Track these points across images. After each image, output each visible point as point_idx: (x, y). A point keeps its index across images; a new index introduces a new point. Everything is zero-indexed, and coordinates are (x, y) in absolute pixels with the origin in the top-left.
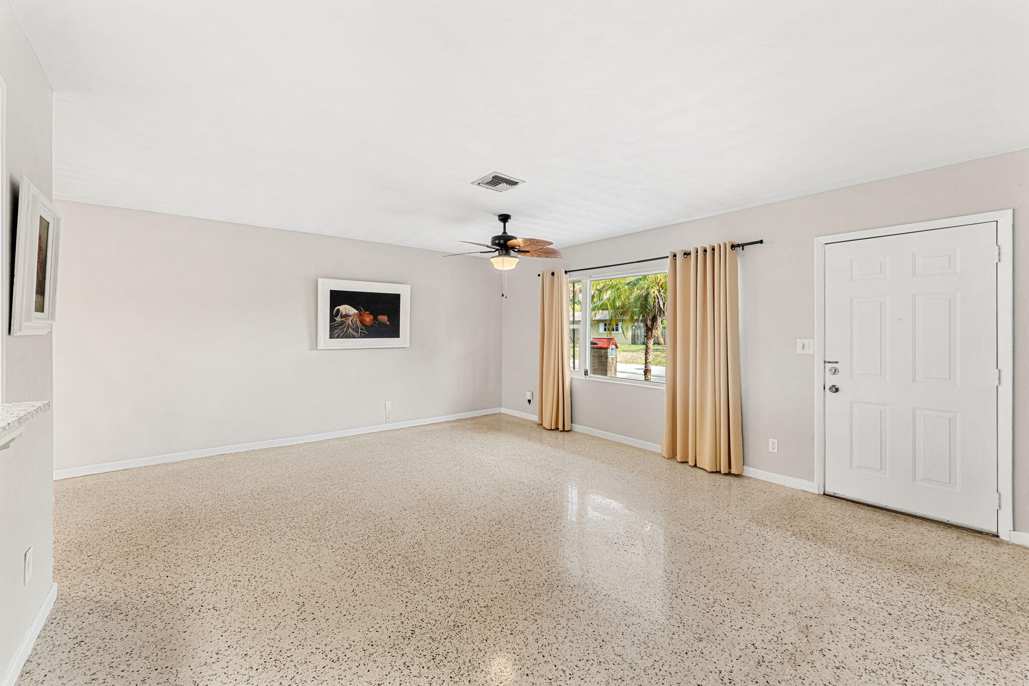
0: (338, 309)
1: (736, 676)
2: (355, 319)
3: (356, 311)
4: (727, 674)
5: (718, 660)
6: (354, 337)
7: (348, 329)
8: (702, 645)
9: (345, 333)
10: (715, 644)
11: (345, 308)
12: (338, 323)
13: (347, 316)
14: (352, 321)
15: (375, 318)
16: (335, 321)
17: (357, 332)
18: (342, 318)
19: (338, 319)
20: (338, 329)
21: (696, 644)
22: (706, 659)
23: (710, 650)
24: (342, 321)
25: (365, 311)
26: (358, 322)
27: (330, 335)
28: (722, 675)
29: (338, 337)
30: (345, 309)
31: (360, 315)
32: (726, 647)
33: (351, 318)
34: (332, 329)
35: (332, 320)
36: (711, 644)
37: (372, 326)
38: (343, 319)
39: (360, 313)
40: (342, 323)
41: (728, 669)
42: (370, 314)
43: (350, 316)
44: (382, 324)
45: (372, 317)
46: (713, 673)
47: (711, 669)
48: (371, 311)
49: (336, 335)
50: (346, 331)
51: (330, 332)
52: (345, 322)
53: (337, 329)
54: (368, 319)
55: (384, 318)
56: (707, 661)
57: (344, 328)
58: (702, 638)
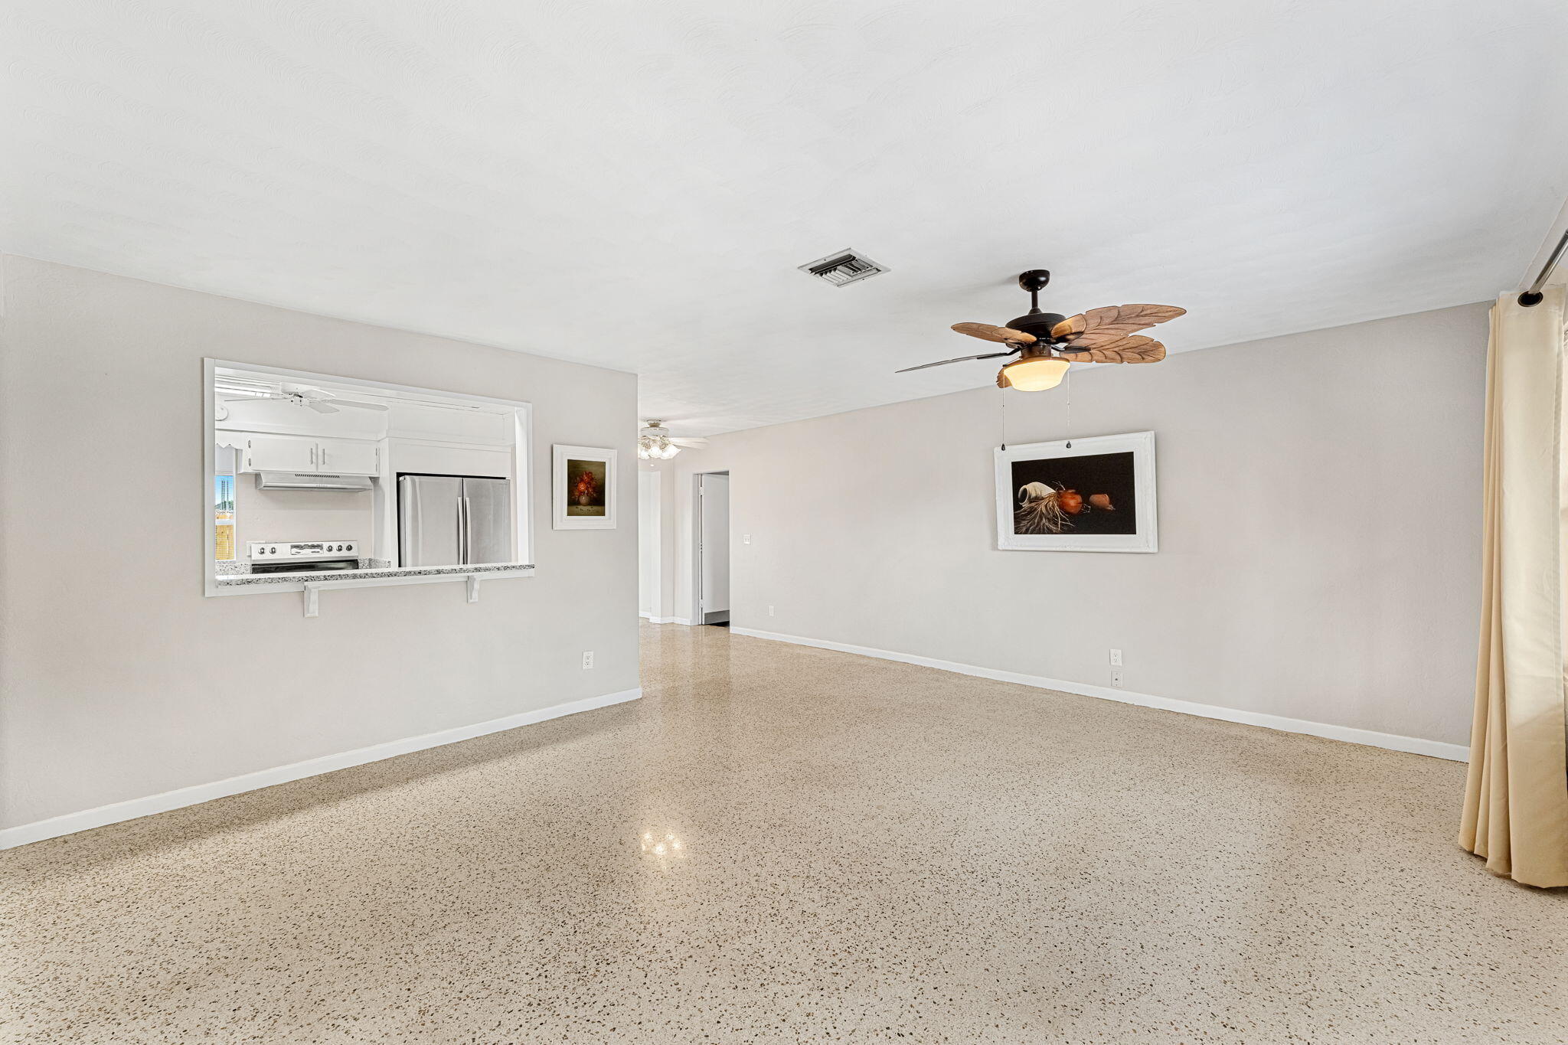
0: (1025, 490)
1: (337, 1036)
2: (1051, 503)
3: (1052, 491)
4: (347, 1026)
5: (375, 1023)
6: (1050, 532)
7: (1042, 519)
8: (413, 1012)
9: (1037, 527)
10: (404, 1028)
11: (1034, 487)
12: (1025, 511)
13: (1038, 499)
14: (1046, 506)
15: (1086, 500)
16: (1021, 507)
17: (1056, 524)
18: (1031, 502)
19: (1025, 505)
20: (1026, 520)
21: (418, 1005)
22: (385, 1009)
23: (397, 1018)
24: (1031, 508)
25: (1067, 489)
26: (1057, 508)
27: (1016, 528)
28: (351, 1020)
29: (1026, 532)
30: (1036, 488)
31: (1059, 496)
32: (390, 1041)
33: (1045, 503)
34: (1017, 519)
35: (1017, 506)
36: (406, 1023)
37: (1081, 513)
38: (1033, 504)
39: (1059, 493)
40: (1032, 510)
41: (354, 1031)
42: (1076, 493)
43: (1043, 499)
44: (1099, 510)
45: (1079, 498)
46: (360, 1011)
47: (367, 1010)
48: (1077, 489)
49: (1024, 529)
50: (1039, 523)
51: (1015, 525)
52: (1036, 509)
53: (1024, 520)
54: (1073, 502)
55: (1102, 500)
56: (383, 1009)
57: (1035, 517)
58: (424, 1014)
